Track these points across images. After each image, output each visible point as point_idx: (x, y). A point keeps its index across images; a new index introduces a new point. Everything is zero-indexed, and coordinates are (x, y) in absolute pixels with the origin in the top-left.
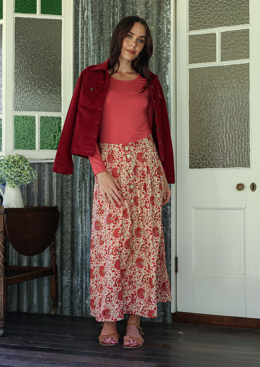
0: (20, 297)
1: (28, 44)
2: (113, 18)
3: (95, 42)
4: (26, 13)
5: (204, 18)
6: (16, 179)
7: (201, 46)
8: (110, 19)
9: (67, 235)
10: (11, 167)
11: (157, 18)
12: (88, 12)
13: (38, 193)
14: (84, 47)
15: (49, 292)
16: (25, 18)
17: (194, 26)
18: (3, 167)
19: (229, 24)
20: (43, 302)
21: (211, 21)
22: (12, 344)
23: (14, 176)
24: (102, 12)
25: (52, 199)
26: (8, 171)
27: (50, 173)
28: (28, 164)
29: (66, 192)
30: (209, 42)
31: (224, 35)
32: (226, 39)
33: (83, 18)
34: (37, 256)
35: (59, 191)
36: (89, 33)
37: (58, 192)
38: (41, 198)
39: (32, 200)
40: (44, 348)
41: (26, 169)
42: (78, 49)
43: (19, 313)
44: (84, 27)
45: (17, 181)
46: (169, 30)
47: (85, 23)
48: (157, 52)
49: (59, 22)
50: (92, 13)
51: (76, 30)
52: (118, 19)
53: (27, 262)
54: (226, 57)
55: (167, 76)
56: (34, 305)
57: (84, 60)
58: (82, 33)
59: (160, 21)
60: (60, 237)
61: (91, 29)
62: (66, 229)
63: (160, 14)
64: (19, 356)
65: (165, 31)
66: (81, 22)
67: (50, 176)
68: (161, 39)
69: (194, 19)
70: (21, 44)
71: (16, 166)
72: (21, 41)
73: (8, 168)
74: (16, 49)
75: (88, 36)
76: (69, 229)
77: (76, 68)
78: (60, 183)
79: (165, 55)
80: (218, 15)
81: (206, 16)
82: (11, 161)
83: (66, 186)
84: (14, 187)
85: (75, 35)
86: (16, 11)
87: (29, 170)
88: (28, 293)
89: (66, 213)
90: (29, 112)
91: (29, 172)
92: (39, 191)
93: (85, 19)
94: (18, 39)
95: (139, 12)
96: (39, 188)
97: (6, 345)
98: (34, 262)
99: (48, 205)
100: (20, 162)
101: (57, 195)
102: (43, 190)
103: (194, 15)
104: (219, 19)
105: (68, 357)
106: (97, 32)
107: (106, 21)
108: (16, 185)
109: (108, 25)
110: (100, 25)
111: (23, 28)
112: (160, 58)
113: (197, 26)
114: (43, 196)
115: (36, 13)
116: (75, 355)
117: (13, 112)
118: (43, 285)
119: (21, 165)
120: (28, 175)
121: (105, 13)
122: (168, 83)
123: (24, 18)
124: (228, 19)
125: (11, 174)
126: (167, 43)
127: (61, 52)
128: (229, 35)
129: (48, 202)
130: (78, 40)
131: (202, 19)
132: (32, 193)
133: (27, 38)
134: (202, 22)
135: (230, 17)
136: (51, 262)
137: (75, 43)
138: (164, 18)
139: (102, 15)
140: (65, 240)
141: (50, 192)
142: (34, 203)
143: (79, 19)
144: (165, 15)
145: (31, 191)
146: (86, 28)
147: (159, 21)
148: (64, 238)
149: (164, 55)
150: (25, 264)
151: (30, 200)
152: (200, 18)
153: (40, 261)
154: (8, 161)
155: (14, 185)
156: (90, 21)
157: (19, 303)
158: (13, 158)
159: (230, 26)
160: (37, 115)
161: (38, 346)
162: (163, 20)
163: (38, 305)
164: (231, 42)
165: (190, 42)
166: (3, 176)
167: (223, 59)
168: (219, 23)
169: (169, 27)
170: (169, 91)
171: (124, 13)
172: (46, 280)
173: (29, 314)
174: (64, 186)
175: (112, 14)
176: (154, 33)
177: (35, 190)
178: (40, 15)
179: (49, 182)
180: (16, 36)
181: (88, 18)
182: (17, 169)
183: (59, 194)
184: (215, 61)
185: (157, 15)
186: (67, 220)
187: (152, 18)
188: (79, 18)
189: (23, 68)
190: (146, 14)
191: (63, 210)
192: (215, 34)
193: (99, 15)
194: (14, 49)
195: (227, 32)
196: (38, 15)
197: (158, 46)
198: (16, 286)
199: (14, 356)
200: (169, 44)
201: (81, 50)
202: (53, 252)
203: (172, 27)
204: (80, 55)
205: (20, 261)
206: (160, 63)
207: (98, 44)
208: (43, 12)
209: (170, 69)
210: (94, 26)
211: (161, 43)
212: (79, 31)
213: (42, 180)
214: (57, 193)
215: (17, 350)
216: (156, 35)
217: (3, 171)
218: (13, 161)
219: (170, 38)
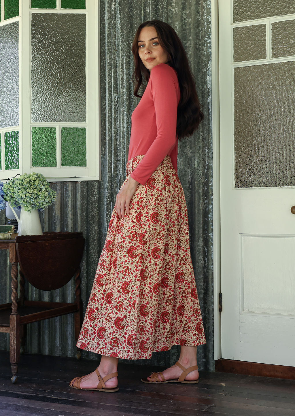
0: (41, 338)
1: (47, 44)
2: (145, 10)
3: (124, 38)
4: (44, 7)
5: (251, 6)
6: (31, 202)
7: (248, 40)
8: (141, 11)
9: (94, 266)
10: (26, 188)
11: (196, 9)
12: (115, 4)
13: (61, 217)
14: (111, 45)
15: (74, 332)
16: (44, 14)
17: (240, 16)
18: (17, 188)
19: (281, 13)
20: (67, 344)
21: (260, 10)
22: (24, 394)
23: (29, 198)
24: (132, 4)
25: (76, 223)
26: (23, 193)
27: (74, 193)
28: (46, 183)
29: (92, 215)
30: (258, 35)
31: (275, 26)
32: (278, 31)
33: (109, 11)
34: (60, 291)
35: (84, 214)
36: (117, 29)
37: (84, 216)
38: (63, 223)
39: (53, 225)
40: (59, 398)
41: (43, 190)
42: (105, 48)
43: (40, 356)
44: (111, 22)
45: (33, 204)
46: (209, 23)
47: (112, 17)
48: (196, 49)
49: (83, 17)
50: (120, 5)
51: (102, 26)
52: (150, 11)
53: (48, 297)
54: (278, 52)
55: (208, 77)
56: (57, 347)
57: (111, 61)
58: (109, 29)
59: (200, 11)
60: (85, 268)
61: (119, 23)
62: (93, 259)
63: (199, 4)
64: (29, 407)
65: (205, 24)
66: (108, 16)
67: (74, 197)
68: (201, 33)
69: (239, 8)
70: (39, 44)
71: (31, 187)
72: (38, 41)
73: (22, 189)
74: (33, 50)
75: (116, 33)
76: (96, 259)
77: (102, 70)
78: (85, 205)
79: (206, 53)
80: (268, 3)
81: (253, 4)
82: (27, 181)
83: (92, 209)
84: (29, 210)
85: (100, 31)
86: (33, 6)
87: (47, 191)
88: (50, 333)
89: (92, 240)
90: (48, 122)
91: (47, 193)
92: (61, 214)
93: (112, 12)
94: (35, 38)
95: (175, 2)
96: (61, 211)
97: (17, 394)
98: (56, 296)
99: (72, 231)
100: (37, 182)
101: (81, 219)
102: (66, 213)
103: (239, 3)
104: (269, 7)
105: (84, 411)
106: (126, 28)
107: (136, 13)
108: (32, 209)
109: (139, 18)
110: (129, 19)
111: (40, 25)
112: (200, 56)
113: (243, 16)
114: (66, 219)
115: (56, 8)
116: (93, 408)
117: (30, 123)
118: (67, 323)
119: (38, 185)
120: (45, 197)
121: (135, 5)
122: (209, 86)
123: (41, 14)
124: (280, 7)
125: (26, 196)
126: (207, 38)
127: (85, 52)
128: (282, 26)
129: (72, 227)
130: (104, 37)
131: (249, 8)
132: (53, 218)
133: (46, 37)
134: (249, 11)
135: (283, 4)
136: (75, 297)
137: (100, 41)
138: (204, 8)
139: (132, 7)
140: (91, 272)
141: (73, 215)
142: (56, 228)
143: (105, 13)
144: (205, 5)
145: (52, 214)
146: (113, 23)
147: (198, 12)
148: (90, 269)
149: (204, 53)
150: (46, 299)
151: (52, 225)
152: (246, 6)
153: (64, 296)
154: (23, 181)
155: (30, 208)
156: (118, 15)
157: (40, 344)
158: (29, 177)
159: (283, 15)
160: (58, 126)
161: (53, 397)
162: (203, 10)
163: (62, 347)
164: (284, 34)
165: (235, 36)
166: (17, 199)
167: (274, 55)
168: (270, 12)
169: (209, 19)
170: (210, 96)
171: (157, 3)
172: (70, 319)
173: (51, 357)
174: (89, 209)
175: (143, 6)
176: (192, 27)
177: (57, 213)
178: (60, 9)
179: (73, 203)
180: (33, 35)
181: (115, 11)
182: (32, 190)
183: (85, 217)
184: (265, 58)
185: (196, 4)
186: (93, 249)
187: (190, 9)
188: (105, 11)
189: (41, 72)
190: (182, 4)
191: (89, 237)
192: (265, 26)
193: (128, 7)
194: (31, 50)
195: (280, 22)
196: (58, 10)
197: (197, 42)
198: (36, 324)
199: (23, 407)
200: (210, 39)
201: (108, 49)
202: (78, 285)
203: (213, 19)
204: (106, 54)
205: (40, 296)
206: (199, 62)
207: (127, 41)
208: (63, 6)
209: (211, 69)
210: (122, 20)
211: (200, 38)
212: (105, 27)
213: (65, 202)
214: (81, 217)
215: (29, 400)
216: (194, 28)
217: (16, 192)
218: (28, 181)
219: (211, 32)
